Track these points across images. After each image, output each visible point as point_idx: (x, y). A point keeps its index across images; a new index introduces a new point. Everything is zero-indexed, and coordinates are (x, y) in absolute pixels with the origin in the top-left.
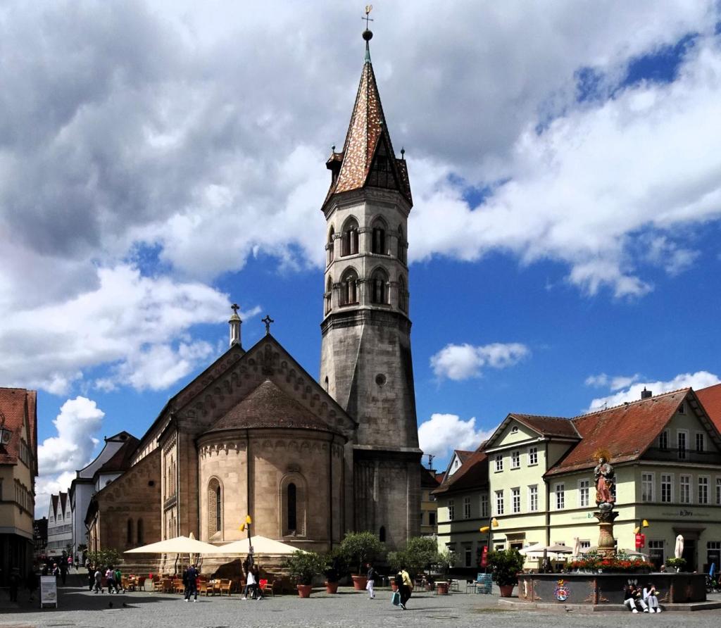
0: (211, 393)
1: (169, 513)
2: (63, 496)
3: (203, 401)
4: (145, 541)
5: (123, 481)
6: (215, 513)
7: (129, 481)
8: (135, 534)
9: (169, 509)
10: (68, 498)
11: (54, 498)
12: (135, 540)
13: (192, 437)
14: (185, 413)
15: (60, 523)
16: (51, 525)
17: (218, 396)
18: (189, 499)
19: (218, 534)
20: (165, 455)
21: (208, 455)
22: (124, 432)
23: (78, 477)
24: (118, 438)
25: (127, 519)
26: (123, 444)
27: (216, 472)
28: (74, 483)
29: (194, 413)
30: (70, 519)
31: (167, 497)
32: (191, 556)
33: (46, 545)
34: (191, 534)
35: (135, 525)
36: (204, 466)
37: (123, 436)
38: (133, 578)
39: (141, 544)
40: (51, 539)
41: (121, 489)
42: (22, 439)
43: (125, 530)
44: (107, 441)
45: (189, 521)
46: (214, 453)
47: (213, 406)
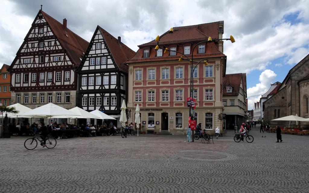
0: (304, 66)
1: (289, 107)
2: (258, 103)
3: (301, 69)
4: (280, 116)
5: (273, 98)
6: (306, 107)
7: (275, 98)
8: (277, 114)
9: (289, 106)
10: (260, 103)
11: (255, 104)
12: (277, 116)
13: (297, 82)
14: (294, 74)
15: (257, 111)
16: (254, 112)
17: (307, 67)
18: (296, 102)
19: (307, 114)
20: (288, 88)
21: (303, 87)
22: (278, 82)
23: (262, 97)
24: (275, 84)
25: (274, 109)
26: (277, 85)
27: (306, 93)
28: (261, 99)
29: (297, 73)
30: (260, 110)
31: (289, 102)
32: (297, 122)
33: (253, 118)
34: (296, 114)
35: (277, 111)
36: (301, 91)
37: (277, 83)
38: (274, 129)
39: (279, 117)
40: (254, 116)
41: (272, 100)
42: (241, 88)
43: (274, 113)
44: (271, 85)
45: (296, 110)
46: (305, 87)
47: (305, 70)
